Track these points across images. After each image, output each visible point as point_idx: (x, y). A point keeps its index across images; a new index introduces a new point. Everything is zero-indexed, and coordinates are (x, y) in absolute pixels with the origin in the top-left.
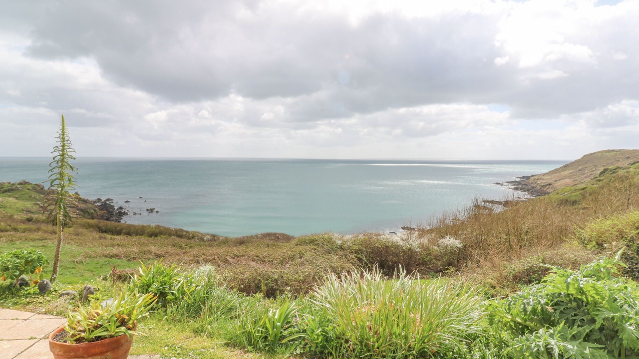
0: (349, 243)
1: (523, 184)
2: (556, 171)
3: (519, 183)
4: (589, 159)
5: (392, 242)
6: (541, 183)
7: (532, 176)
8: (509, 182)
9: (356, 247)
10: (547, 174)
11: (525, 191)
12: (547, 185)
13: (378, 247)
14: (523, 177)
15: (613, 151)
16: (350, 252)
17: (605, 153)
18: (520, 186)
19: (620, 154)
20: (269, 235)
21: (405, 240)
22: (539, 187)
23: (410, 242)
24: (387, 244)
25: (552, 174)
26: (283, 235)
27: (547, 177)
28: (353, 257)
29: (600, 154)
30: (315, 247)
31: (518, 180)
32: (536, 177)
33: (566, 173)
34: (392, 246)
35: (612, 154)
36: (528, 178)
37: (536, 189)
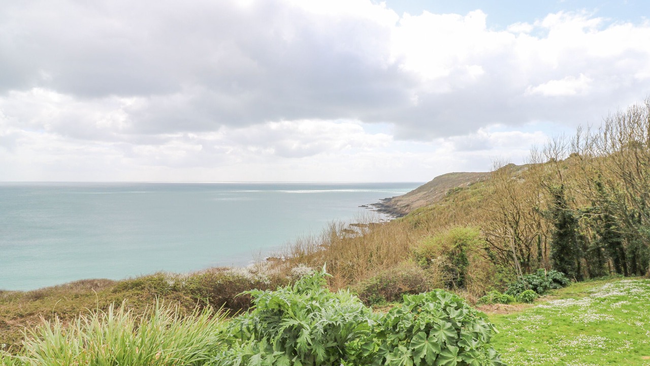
0: (184, 283)
1: (386, 207)
2: (413, 193)
3: (382, 205)
4: (439, 181)
5: (238, 276)
6: (400, 205)
7: (393, 198)
8: (374, 204)
9: (193, 286)
10: (405, 196)
11: (387, 213)
12: (406, 206)
13: (220, 284)
14: (386, 199)
15: (456, 173)
16: (184, 293)
17: (450, 176)
18: (383, 208)
19: (462, 176)
20: (83, 282)
21: (254, 273)
22: (399, 209)
23: (260, 275)
24: (231, 280)
25: (410, 195)
26: (104, 281)
27: (406, 199)
28: (188, 298)
29: (447, 177)
30: (139, 292)
31: (381, 202)
32: (397, 199)
33: (421, 194)
34: (239, 281)
35: (456, 176)
36: (390, 199)
37: (396, 210)
